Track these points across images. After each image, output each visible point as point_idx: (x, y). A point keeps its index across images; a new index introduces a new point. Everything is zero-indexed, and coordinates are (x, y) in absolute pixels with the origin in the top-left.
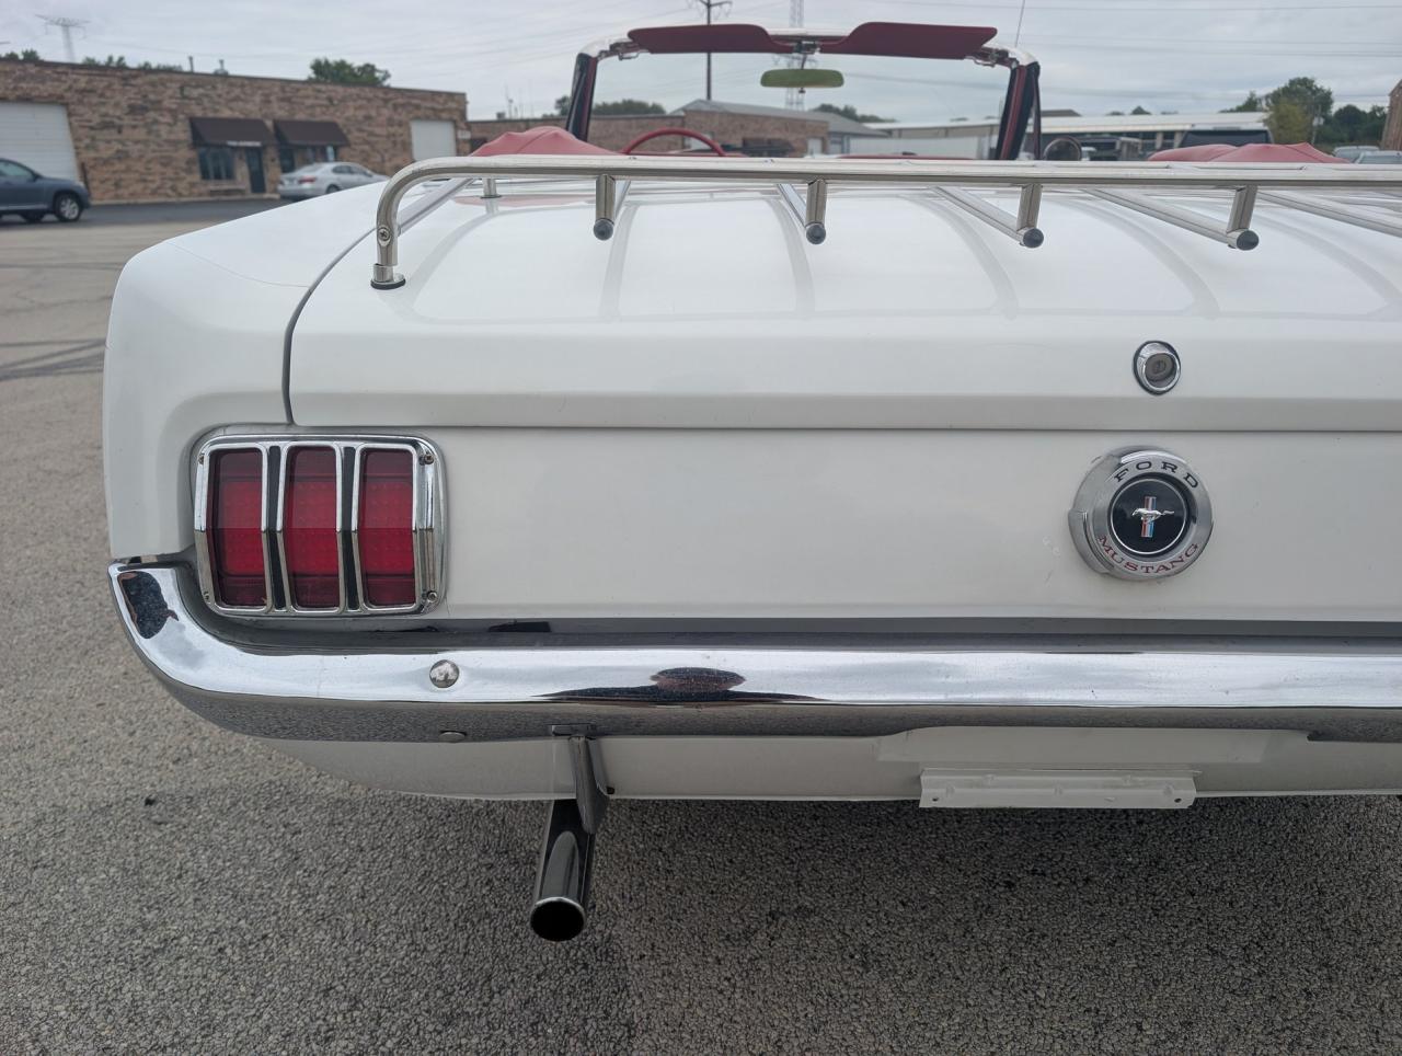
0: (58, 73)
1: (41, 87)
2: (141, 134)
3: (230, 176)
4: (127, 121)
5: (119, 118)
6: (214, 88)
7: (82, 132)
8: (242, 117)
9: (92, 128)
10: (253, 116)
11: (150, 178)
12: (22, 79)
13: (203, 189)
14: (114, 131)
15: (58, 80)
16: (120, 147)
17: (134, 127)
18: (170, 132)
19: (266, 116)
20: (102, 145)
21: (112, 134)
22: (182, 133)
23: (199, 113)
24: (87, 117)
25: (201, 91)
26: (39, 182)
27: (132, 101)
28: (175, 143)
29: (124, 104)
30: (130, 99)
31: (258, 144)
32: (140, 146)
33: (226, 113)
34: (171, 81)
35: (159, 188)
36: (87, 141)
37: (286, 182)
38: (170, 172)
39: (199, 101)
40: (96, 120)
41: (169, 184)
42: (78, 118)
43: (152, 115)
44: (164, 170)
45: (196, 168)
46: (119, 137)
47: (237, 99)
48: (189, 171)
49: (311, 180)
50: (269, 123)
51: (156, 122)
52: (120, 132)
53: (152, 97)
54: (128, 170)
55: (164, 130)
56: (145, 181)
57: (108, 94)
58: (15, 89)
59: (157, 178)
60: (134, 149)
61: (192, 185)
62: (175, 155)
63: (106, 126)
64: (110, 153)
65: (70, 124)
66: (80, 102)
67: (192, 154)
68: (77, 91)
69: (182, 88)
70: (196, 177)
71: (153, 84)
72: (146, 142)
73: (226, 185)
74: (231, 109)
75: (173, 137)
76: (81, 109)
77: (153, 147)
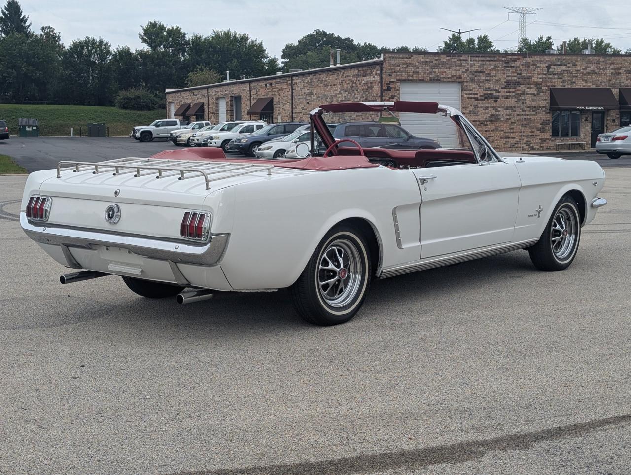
0: (461, 60)
1: (448, 71)
2: (511, 102)
3: (575, 133)
4: (503, 93)
5: (497, 91)
6: (575, 65)
7: (468, 101)
8: (594, 86)
9: (476, 99)
10: (603, 86)
11: (511, 135)
12: (437, 66)
13: (552, 144)
14: (492, 101)
15: (461, 66)
16: (494, 112)
17: (507, 97)
18: (533, 100)
19: (614, 86)
20: (481, 111)
21: (490, 103)
22: (543, 100)
23: (558, 85)
24: (474, 91)
25: (564, 68)
26: (411, 141)
27: (510, 78)
28: (535, 109)
29: (503, 81)
30: (508, 76)
31: (602, 108)
32: (509, 112)
33: (581, 84)
34: (541, 62)
35: (517, 143)
36: (471, 108)
37: (603, 140)
38: (528, 131)
39: (560, 76)
40: (481, 92)
41: (526, 139)
42: (468, 92)
43: (523, 87)
44: (523, 129)
45: (549, 127)
46: (495, 105)
47: (593, 72)
48: (542, 130)
49: (623, 138)
50: (615, 91)
51: (524, 93)
52: (496, 101)
53: (524, 74)
54: (496, 129)
55: (528, 100)
56: (507, 137)
57: (493, 73)
58: (430, 73)
59: (516, 136)
60: (504, 114)
61: (543, 140)
62: (533, 117)
63: (487, 97)
64: (486, 116)
65: (462, 96)
66: (472, 80)
67: (548, 117)
68: (471, 72)
69: (549, 67)
70: (548, 135)
71: (528, 65)
72: (513, 109)
73: (570, 141)
74: (586, 82)
75: (535, 104)
76: (471, 85)
77: (519, 112)
